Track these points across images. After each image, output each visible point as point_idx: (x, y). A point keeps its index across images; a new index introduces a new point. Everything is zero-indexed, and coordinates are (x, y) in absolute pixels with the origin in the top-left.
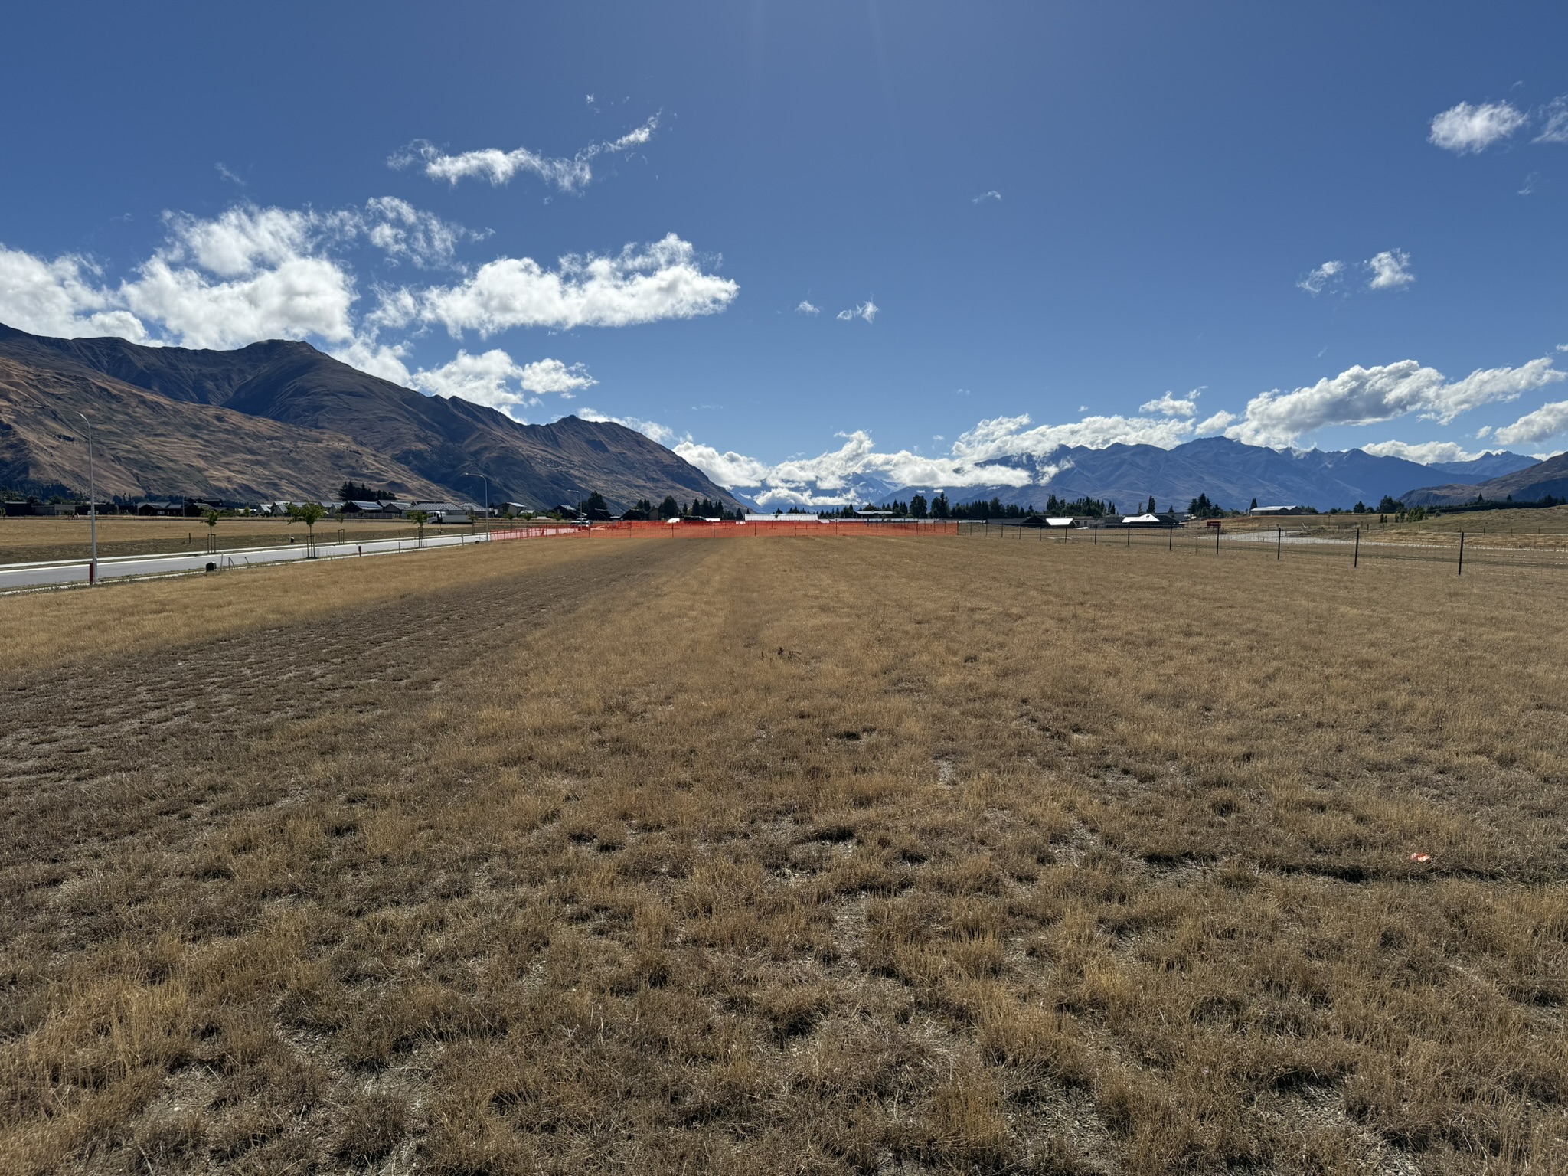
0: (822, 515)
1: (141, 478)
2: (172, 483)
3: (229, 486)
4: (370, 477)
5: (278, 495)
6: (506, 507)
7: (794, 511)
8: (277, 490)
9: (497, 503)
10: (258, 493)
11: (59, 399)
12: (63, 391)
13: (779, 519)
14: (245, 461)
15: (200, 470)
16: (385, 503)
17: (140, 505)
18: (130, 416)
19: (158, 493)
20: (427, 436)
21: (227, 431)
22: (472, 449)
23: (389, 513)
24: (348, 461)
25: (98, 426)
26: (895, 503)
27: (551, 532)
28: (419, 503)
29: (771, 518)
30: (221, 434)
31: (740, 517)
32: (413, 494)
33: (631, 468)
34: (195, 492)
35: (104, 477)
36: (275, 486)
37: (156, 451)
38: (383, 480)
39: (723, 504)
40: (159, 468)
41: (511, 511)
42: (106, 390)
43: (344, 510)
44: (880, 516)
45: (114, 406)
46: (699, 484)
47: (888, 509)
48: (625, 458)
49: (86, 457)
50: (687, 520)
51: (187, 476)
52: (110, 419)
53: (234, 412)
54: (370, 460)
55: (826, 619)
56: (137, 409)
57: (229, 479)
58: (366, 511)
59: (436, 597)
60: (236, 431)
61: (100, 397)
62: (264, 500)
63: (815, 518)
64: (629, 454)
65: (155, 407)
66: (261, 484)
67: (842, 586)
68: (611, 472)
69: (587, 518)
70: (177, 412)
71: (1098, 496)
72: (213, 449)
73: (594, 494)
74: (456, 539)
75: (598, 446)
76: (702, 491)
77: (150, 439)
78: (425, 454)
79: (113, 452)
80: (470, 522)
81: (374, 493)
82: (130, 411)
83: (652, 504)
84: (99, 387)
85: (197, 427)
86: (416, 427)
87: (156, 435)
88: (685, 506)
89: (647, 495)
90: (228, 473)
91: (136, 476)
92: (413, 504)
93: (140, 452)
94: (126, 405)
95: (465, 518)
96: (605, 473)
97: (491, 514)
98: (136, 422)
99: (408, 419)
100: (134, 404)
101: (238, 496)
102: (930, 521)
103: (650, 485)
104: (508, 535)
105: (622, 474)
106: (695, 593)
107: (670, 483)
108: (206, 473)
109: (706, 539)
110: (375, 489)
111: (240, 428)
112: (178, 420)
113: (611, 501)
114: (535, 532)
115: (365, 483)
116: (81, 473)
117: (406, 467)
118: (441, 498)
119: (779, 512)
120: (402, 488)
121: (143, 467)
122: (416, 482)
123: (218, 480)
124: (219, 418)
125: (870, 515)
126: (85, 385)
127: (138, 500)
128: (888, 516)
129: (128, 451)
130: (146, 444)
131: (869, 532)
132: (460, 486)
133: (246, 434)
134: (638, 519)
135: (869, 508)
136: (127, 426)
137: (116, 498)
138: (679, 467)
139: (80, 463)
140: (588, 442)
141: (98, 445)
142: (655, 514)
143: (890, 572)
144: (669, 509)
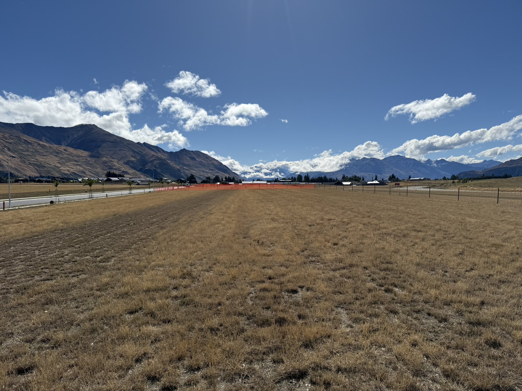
0: (268, 181)
1: (38, 170)
2: (49, 172)
3: (68, 173)
4: (116, 169)
5: (85, 176)
6: (162, 179)
7: (258, 180)
8: (85, 174)
9: (159, 178)
10: (78, 175)
11: (10, 144)
12: (12, 141)
13: (254, 183)
14: (74, 164)
15: (58, 167)
16: (120, 178)
17: (37, 179)
18: (35, 149)
19: (44, 175)
20: (135, 156)
21: (68, 155)
22: (151, 160)
23: (121, 182)
24: (109, 164)
25: (24, 153)
26: (292, 177)
27: (176, 188)
28: (132, 178)
29: (251, 182)
30: (66, 155)
31: (241, 182)
32: (131, 175)
33: (204, 166)
34: (57, 175)
35: (26, 170)
36: (84, 172)
37: (44, 161)
38: (120, 170)
39: (235, 178)
40: (45, 167)
41: (163, 181)
42: (27, 141)
43: (106, 180)
44: (287, 182)
45: (29, 146)
46: (227, 171)
47: (290, 179)
48: (202, 163)
49: (20, 163)
50: (223, 183)
51: (54, 169)
52: (28, 150)
53: (70, 148)
54: (116, 164)
55: (274, 225)
56: (37, 147)
57: (68, 170)
58: (114, 181)
59: (128, 215)
60: (71, 154)
61: (24, 143)
62: (80, 177)
63: (266, 182)
64: (203, 161)
65: (43, 146)
66: (79, 172)
67: (279, 209)
68: (197, 167)
69: (189, 183)
70: (51, 148)
71: (359, 175)
72: (63, 160)
73: (191, 175)
74: (142, 191)
75: (193, 159)
76: (228, 174)
77: (41, 157)
78: (135, 162)
79: (29, 161)
80: (148, 185)
81: (117, 175)
82: (35, 148)
83: (211, 178)
84: (24, 140)
85: (57, 153)
86: (131, 153)
87: (43, 156)
88: (222, 178)
89: (209, 175)
90: (68, 168)
91: (37, 169)
92: (130, 178)
93: (38, 161)
94: (33, 146)
95: (147, 183)
96: (195, 168)
97: (156, 182)
98: (37, 151)
99: (129, 150)
100: (36, 145)
101: (71, 176)
102: (304, 183)
103: (210, 171)
104: (161, 189)
105: (201, 168)
106: (224, 213)
107: (217, 171)
108: (61, 168)
109: (229, 190)
110: (117, 173)
111: (72, 153)
112: (51, 151)
113: (197, 177)
114: (171, 188)
115: (114, 171)
116: (18, 169)
117: (128, 166)
118: (140, 176)
119: (254, 180)
120: (127, 173)
121: (39, 166)
122: (131, 171)
123: (65, 171)
124: (65, 150)
125: (284, 181)
126: (20, 139)
127: (37, 177)
128: (290, 182)
129: (34, 161)
130: (40, 159)
131: (284, 187)
132: (147, 172)
133: (74, 155)
134: (206, 183)
135: (283, 179)
136: (34, 153)
137: (30, 177)
138: (220, 166)
139: (17, 165)
140: (189, 157)
141: (23, 159)
142: (212, 181)
143: (295, 203)
144: (217, 179)
